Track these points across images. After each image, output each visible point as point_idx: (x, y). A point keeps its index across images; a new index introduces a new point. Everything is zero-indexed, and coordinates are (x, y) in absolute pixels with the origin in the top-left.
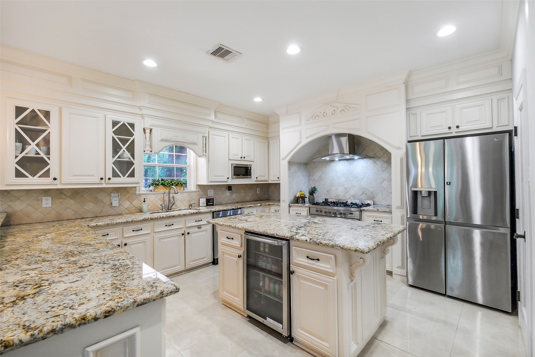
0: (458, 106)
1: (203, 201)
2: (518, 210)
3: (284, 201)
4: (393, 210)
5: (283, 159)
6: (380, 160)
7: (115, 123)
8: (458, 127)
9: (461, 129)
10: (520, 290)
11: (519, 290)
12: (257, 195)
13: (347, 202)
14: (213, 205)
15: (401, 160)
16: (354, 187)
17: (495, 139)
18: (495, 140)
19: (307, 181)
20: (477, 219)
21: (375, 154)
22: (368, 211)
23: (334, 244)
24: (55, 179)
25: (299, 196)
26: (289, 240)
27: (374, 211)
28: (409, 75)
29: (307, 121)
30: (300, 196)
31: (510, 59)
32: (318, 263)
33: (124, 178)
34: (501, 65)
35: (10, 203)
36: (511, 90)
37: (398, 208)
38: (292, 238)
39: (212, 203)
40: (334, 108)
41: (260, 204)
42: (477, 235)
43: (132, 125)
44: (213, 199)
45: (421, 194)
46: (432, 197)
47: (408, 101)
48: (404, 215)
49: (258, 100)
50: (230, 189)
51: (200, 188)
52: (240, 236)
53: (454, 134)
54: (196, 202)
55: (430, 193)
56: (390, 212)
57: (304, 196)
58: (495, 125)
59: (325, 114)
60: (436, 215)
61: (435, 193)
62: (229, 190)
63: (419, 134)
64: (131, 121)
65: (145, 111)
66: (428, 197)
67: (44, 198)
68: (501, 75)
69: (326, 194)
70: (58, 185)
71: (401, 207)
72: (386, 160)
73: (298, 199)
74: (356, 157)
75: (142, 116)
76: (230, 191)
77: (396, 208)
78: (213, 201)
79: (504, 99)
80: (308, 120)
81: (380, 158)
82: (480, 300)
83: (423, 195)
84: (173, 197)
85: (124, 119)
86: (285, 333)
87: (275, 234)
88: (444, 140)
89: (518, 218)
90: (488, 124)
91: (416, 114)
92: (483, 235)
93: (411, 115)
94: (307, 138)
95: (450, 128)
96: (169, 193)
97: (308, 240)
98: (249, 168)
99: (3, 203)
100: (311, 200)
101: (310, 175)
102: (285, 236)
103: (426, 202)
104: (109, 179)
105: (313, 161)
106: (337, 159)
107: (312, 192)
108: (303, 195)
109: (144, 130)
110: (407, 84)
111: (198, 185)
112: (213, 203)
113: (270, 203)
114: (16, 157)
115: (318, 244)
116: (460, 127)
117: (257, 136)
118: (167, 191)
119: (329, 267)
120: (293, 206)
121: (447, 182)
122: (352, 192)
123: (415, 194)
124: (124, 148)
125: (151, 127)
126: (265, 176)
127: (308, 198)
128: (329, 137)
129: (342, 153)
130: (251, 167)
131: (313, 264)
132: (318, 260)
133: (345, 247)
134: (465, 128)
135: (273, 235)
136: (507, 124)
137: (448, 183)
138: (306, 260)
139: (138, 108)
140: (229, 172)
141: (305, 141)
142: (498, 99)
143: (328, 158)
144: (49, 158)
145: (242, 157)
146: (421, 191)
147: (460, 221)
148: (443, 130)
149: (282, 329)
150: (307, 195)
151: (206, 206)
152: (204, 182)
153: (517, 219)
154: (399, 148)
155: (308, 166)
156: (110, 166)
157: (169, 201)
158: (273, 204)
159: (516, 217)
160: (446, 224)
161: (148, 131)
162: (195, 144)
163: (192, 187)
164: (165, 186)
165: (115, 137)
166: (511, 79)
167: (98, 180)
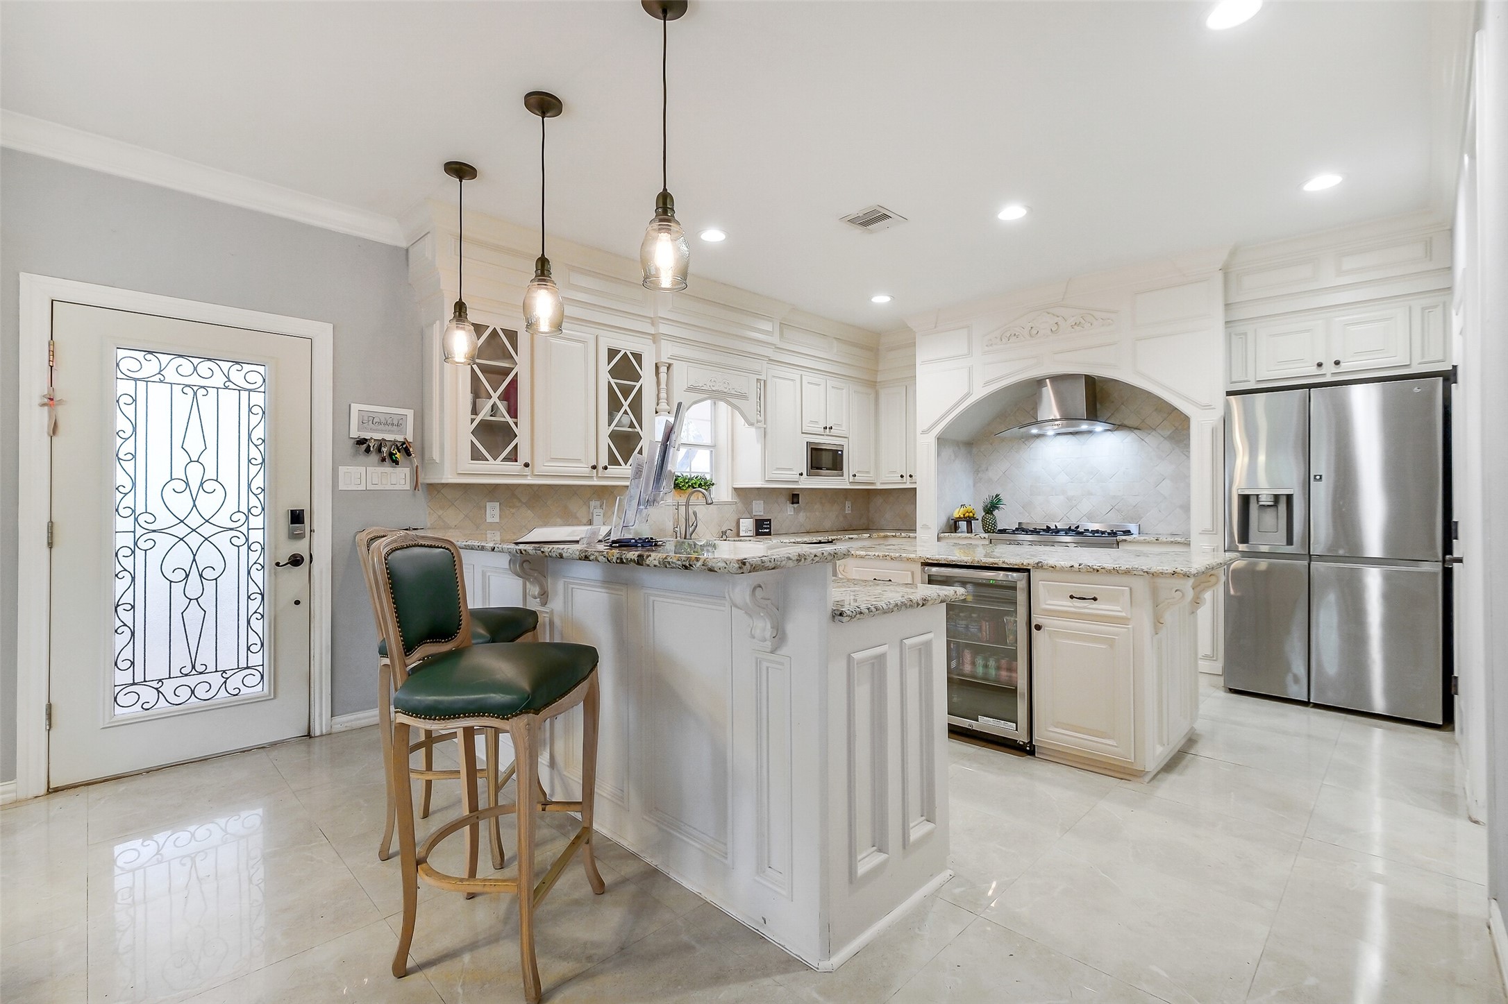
0: (1337, 319)
1: (747, 525)
2: (1456, 523)
3: (925, 527)
4: (1195, 538)
5: (924, 432)
6: (1154, 433)
7: (612, 353)
8: (1337, 363)
9: (1344, 367)
10: (1459, 674)
11: (1455, 675)
12: (845, 517)
13: (1078, 527)
14: (769, 534)
15: (1213, 431)
16: (1092, 494)
17: (1416, 387)
18: (1416, 390)
19: (971, 482)
20: (1374, 544)
21: (1143, 421)
22: (1134, 542)
23: (1131, 567)
24: (527, 465)
25: (962, 516)
26: (1028, 571)
27: (1149, 542)
28: (1233, 253)
29: (987, 346)
30: (964, 515)
31: (1448, 227)
32: (1094, 605)
33: (626, 467)
34: (1431, 238)
35: (440, 512)
36: (1449, 289)
37: (1204, 532)
38: (1040, 565)
39: (768, 530)
40: (1056, 319)
41: (869, 535)
42: (1373, 580)
43: (638, 357)
44: (770, 520)
45: (1258, 501)
46: (1282, 507)
47: (1227, 306)
48: (1217, 546)
49: (881, 299)
50: (795, 500)
51: (739, 495)
52: (910, 573)
53: (1328, 379)
54: (733, 526)
55: (1277, 498)
56: (1188, 544)
57: (974, 515)
58: (1417, 358)
59: (1034, 332)
60: (1290, 541)
61: (1289, 498)
62: (793, 503)
63: (1251, 377)
64: (637, 350)
65: (663, 329)
66: (1272, 509)
67: (489, 505)
68: (1431, 260)
69: (1020, 513)
70: (529, 478)
71: (1211, 532)
72: (1169, 433)
73: (955, 522)
74: (1099, 427)
75: (655, 338)
76: (796, 505)
77: (1200, 533)
78: (770, 524)
79: (1436, 306)
80: (991, 345)
81: (1155, 429)
82: (1379, 704)
83: (1261, 503)
84: (695, 514)
85: (627, 345)
86: (1022, 738)
87: (1001, 562)
88: (1309, 390)
89: (1456, 538)
90: (1401, 359)
91: (1245, 334)
92: (1388, 579)
93: (1233, 336)
94: (987, 383)
95: (1320, 365)
96: (687, 505)
97: (1076, 566)
98: (840, 452)
99: (432, 512)
100: (989, 525)
101: (977, 470)
102: (1023, 564)
103: (1269, 518)
104: (606, 468)
105: (999, 437)
106: (1050, 433)
107: (992, 507)
108: (971, 514)
109: (657, 367)
110: (1226, 271)
111: (735, 489)
112: (770, 528)
113: (888, 534)
114: (473, 420)
115: (1098, 571)
116: (1341, 364)
117: (854, 380)
118: (683, 500)
119: (1118, 608)
120: (945, 537)
121: (1315, 476)
122: (1086, 506)
123: (1245, 500)
124: (626, 404)
125: (670, 361)
126: (868, 472)
127: (980, 519)
128: (1040, 382)
129: (1068, 417)
130: (842, 451)
131: (1085, 608)
132: (1095, 599)
133: (1153, 570)
134: (1352, 365)
135: (995, 564)
136: (1441, 358)
137: (1318, 477)
138: (1069, 602)
139: (649, 321)
140: (801, 461)
141: (980, 392)
142: (1422, 308)
143: (1034, 431)
144: (516, 424)
145: (825, 428)
146: (1258, 495)
147: (1341, 552)
148: (1304, 370)
149: (1017, 730)
150: (980, 514)
151: (756, 535)
152: (755, 481)
153: (1454, 541)
154: (1208, 407)
155: (975, 450)
156: (605, 441)
157: (687, 520)
158: (894, 534)
159: (1453, 536)
160: (1310, 561)
161: (663, 369)
162: (744, 397)
163: (722, 493)
164: (680, 487)
165: (613, 381)
166: (1450, 269)
167: (586, 470)
